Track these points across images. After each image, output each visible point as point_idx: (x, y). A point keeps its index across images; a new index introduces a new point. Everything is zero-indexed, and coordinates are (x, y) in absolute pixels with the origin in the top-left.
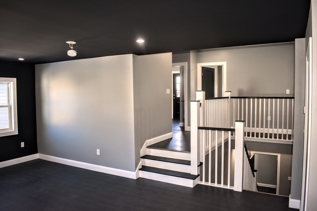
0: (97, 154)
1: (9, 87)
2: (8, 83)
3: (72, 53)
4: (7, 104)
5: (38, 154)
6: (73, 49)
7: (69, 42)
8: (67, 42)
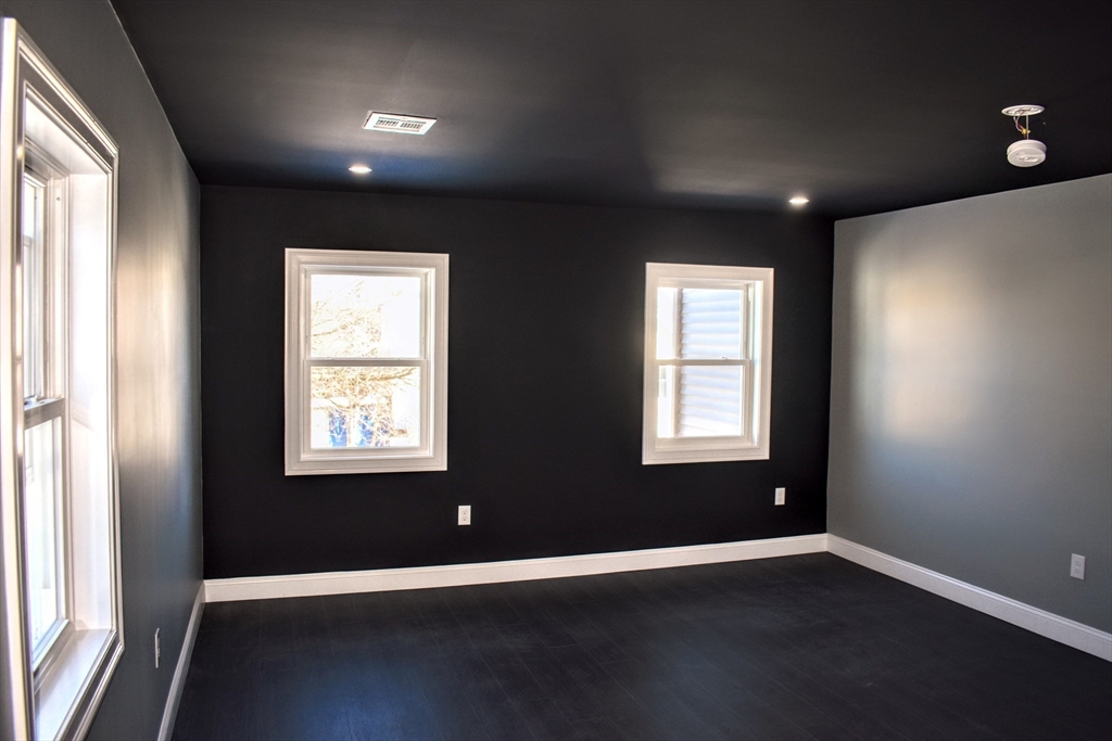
0: (1073, 574)
1: (751, 299)
2: (747, 286)
3: (1025, 152)
4: (739, 356)
5: (825, 536)
6: (1031, 137)
7: (1013, 111)
8: (1004, 111)
